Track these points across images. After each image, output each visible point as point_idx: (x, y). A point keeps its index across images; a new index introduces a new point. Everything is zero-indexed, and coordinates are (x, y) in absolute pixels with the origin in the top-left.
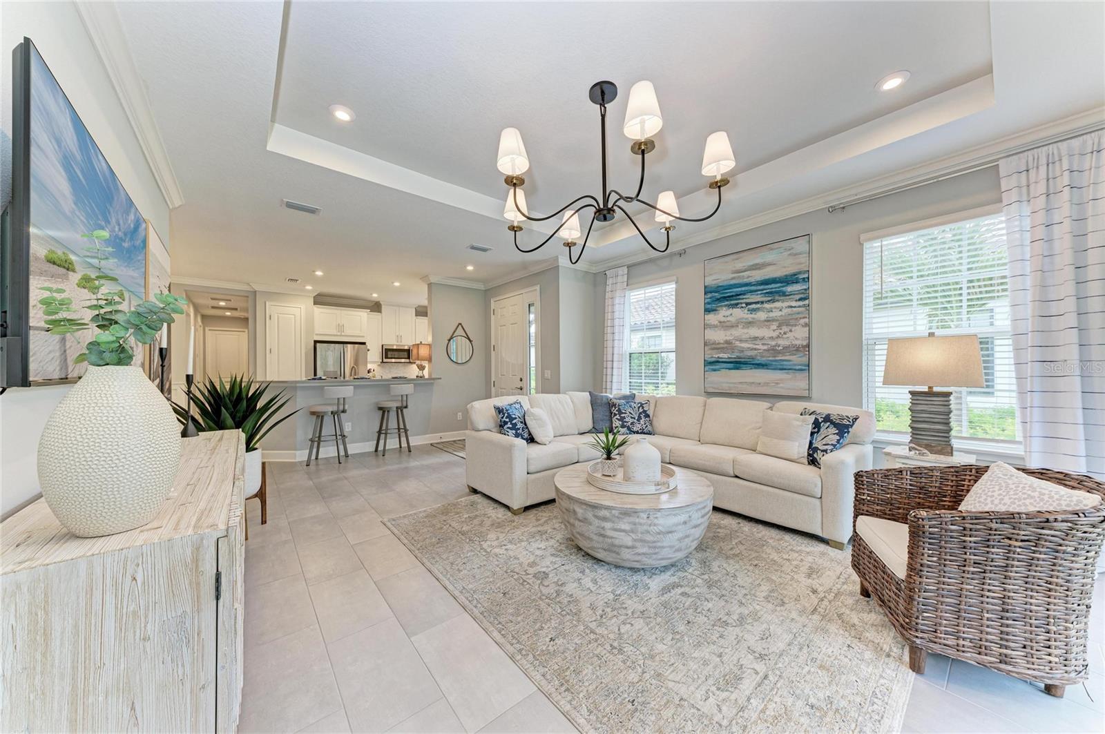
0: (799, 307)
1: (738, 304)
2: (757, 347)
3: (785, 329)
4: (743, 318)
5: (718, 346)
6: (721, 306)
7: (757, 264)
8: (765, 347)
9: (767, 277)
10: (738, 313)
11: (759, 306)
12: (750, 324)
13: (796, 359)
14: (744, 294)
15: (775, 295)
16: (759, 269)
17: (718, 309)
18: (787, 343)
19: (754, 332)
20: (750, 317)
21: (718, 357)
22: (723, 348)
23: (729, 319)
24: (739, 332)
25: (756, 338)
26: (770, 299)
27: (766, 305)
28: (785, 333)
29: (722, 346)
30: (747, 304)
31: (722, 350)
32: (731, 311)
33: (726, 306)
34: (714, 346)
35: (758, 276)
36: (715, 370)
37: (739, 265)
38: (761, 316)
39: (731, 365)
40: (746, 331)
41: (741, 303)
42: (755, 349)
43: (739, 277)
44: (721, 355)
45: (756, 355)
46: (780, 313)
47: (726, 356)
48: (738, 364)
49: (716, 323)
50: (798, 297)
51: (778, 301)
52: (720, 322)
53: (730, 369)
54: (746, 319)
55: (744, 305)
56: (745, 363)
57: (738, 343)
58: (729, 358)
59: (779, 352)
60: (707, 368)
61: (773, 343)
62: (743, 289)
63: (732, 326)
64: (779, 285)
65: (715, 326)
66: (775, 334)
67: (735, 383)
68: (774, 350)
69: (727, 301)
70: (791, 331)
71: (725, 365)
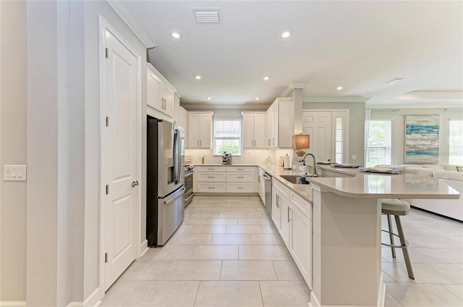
0: (437, 136)
1: (418, 132)
2: (424, 147)
3: (433, 142)
4: (420, 138)
5: (411, 146)
6: (413, 132)
7: (425, 121)
8: (427, 148)
9: (428, 125)
10: (418, 136)
11: (425, 134)
12: (422, 140)
13: (435, 152)
14: (421, 130)
15: (430, 132)
16: (425, 122)
17: (412, 133)
18: (433, 147)
19: (423, 142)
20: (422, 137)
21: (411, 151)
22: (413, 147)
23: (415, 137)
24: (419, 142)
25: (424, 145)
26: (428, 132)
27: (427, 134)
28: (433, 144)
29: (413, 146)
30: (422, 133)
31: (412, 148)
32: (416, 135)
33: (414, 133)
34: (410, 146)
35: (425, 124)
36: (410, 155)
37: (419, 120)
38: (426, 137)
39: (416, 153)
40: (421, 142)
41: (420, 132)
42: (424, 148)
43: (419, 124)
44: (412, 150)
45: (424, 150)
46: (431, 137)
47: (414, 150)
48: (418, 153)
49: (411, 138)
50: (436, 133)
51: (431, 133)
52: (412, 138)
53: (415, 155)
54: (421, 138)
55: (420, 133)
56: (421, 153)
57: (418, 146)
58: (415, 151)
59: (431, 150)
60: (407, 154)
61: (429, 147)
62: (420, 128)
63: (417, 140)
64: (431, 128)
65: (410, 139)
66: (430, 144)
67: (416, 159)
68: (429, 149)
69: (415, 131)
70: (434, 143)
71: (413, 153)
